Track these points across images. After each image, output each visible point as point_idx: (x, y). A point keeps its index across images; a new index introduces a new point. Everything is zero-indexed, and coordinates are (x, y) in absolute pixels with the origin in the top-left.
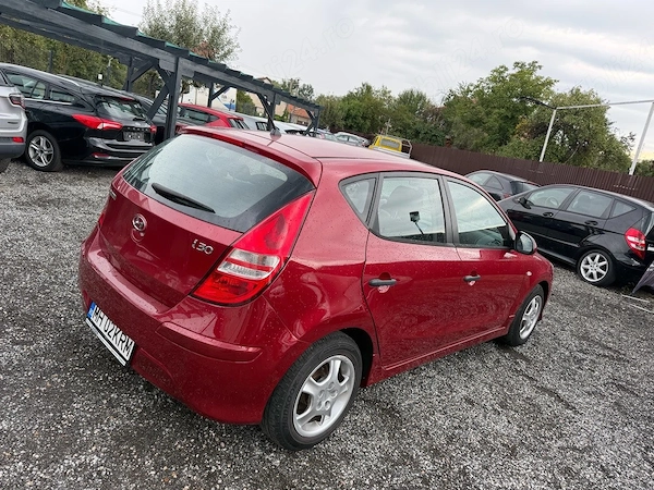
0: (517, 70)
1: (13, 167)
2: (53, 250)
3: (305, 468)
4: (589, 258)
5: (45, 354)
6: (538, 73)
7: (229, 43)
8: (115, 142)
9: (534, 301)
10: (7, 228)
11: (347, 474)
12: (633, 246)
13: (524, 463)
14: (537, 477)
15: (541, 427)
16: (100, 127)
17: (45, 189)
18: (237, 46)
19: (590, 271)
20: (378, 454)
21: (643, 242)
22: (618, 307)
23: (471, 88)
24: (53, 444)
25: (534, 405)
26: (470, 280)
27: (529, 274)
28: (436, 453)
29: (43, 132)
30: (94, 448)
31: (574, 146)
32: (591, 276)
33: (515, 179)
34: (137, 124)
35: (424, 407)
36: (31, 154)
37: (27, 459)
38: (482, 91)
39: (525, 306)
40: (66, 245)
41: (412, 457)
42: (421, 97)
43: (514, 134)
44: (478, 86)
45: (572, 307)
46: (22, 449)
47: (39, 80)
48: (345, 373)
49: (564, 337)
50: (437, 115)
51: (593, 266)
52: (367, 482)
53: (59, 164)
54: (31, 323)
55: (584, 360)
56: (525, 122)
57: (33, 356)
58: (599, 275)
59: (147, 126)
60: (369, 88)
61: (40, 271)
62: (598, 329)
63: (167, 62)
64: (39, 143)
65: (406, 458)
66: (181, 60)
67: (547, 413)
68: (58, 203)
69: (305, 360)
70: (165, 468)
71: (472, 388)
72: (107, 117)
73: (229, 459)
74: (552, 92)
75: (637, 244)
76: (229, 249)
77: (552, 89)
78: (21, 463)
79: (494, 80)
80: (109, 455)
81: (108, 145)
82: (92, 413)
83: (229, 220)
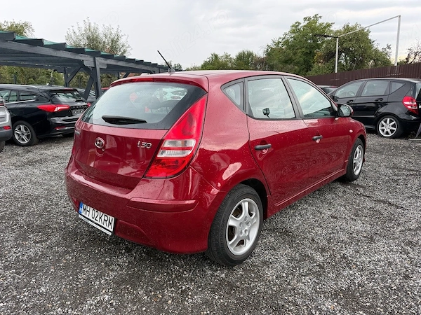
0: (307, 22)
1: (7, 148)
2: (45, 187)
3: (242, 275)
4: (383, 122)
5: (57, 245)
6: (320, 21)
7: (123, 46)
8: (67, 118)
9: (358, 149)
10: (13, 181)
11: (270, 273)
12: (409, 107)
13: (381, 244)
14: (392, 250)
15: (385, 222)
16: (56, 110)
17: (31, 156)
18: (129, 47)
19: (386, 130)
20: (286, 258)
21: (415, 103)
22: (410, 147)
23: (280, 40)
24: (77, 294)
25: (376, 211)
26: (317, 139)
27: (351, 131)
28: (323, 250)
29: (21, 122)
30: (104, 291)
31: (353, 61)
32: (387, 133)
33: (323, 87)
34: (79, 104)
35: (306, 226)
36: (17, 137)
37: (63, 305)
38: (288, 40)
39: (353, 154)
40: (52, 183)
41: (308, 256)
42: (250, 54)
43: (314, 62)
44: (284, 38)
45: (381, 153)
46: (58, 301)
47: (12, 90)
48: (252, 211)
49: (382, 169)
50: (263, 62)
51: (387, 127)
52: (284, 275)
53: (35, 140)
54: (43, 230)
55: (398, 180)
56: (319, 54)
57: (50, 247)
58: (392, 131)
59: (84, 104)
60: (216, 56)
61: (40, 200)
62: (402, 161)
63: (88, 61)
64: (20, 129)
65: (305, 257)
66: (97, 58)
67: (386, 214)
68: (40, 161)
69: (226, 204)
70: (153, 293)
71: (333, 210)
72: (59, 104)
73: (192, 280)
74: (331, 31)
75: (411, 106)
76: (162, 141)
77: (331, 29)
78: (60, 309)
79: (293, 32)
80: (115, 293)
81: (63, 120)
82: (97, 272)
83: (157, 124)
